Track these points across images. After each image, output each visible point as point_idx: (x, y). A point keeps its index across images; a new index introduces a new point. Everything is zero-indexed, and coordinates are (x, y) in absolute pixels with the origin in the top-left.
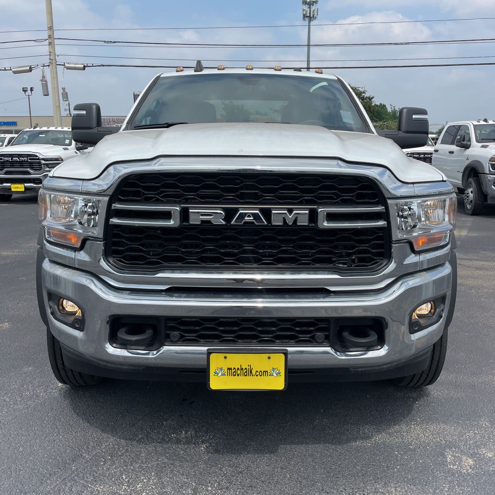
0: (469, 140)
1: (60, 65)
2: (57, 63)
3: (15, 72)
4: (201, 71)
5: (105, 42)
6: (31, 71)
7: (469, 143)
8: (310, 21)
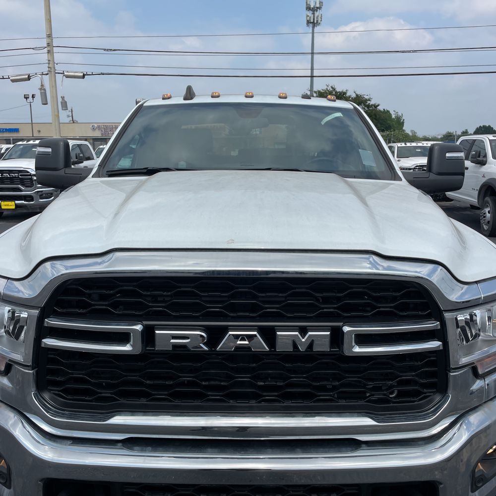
0: (485, 156)
1: (59, 73)
2: (56, 72)
3: (13, 81)
4: (192, 99)
5: (105, 50)
6: (29, 80)
7: (484, 159)
8: (313, 28)
